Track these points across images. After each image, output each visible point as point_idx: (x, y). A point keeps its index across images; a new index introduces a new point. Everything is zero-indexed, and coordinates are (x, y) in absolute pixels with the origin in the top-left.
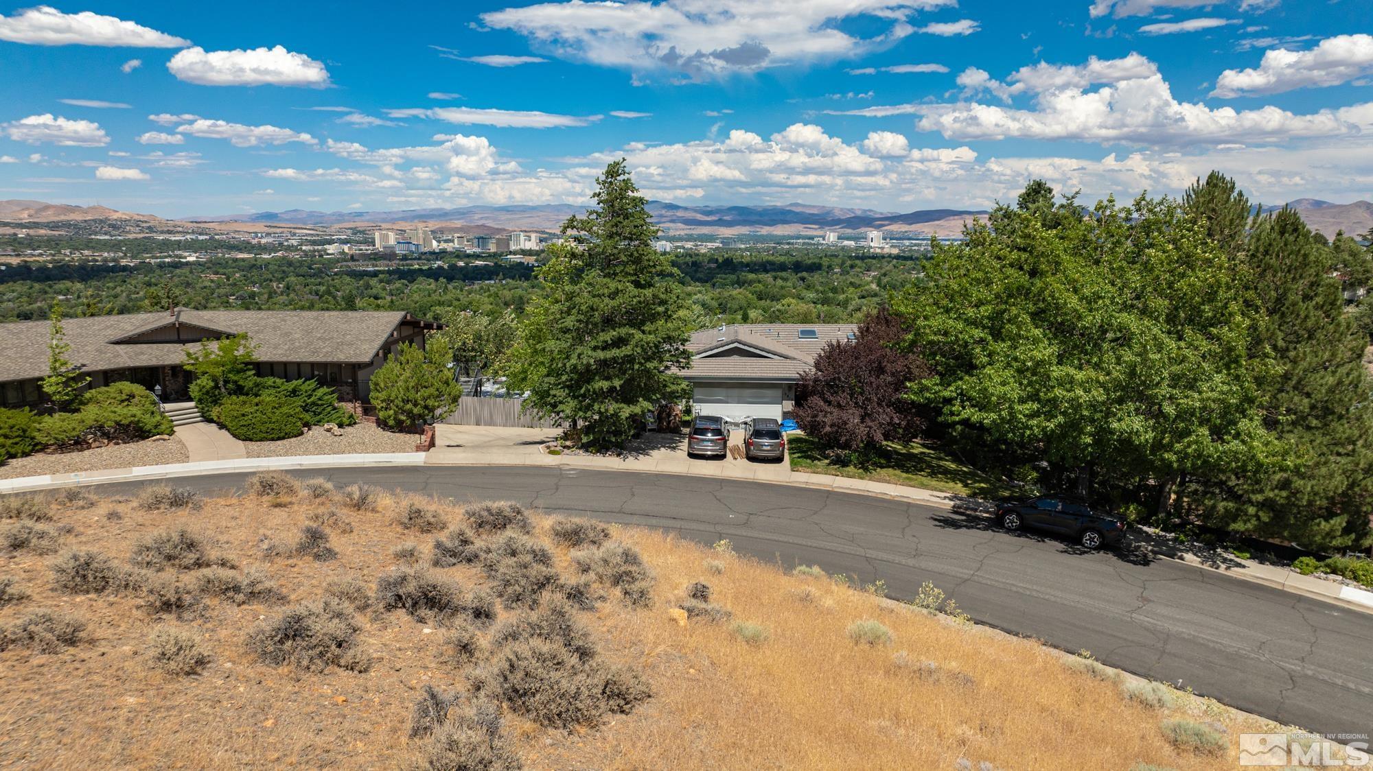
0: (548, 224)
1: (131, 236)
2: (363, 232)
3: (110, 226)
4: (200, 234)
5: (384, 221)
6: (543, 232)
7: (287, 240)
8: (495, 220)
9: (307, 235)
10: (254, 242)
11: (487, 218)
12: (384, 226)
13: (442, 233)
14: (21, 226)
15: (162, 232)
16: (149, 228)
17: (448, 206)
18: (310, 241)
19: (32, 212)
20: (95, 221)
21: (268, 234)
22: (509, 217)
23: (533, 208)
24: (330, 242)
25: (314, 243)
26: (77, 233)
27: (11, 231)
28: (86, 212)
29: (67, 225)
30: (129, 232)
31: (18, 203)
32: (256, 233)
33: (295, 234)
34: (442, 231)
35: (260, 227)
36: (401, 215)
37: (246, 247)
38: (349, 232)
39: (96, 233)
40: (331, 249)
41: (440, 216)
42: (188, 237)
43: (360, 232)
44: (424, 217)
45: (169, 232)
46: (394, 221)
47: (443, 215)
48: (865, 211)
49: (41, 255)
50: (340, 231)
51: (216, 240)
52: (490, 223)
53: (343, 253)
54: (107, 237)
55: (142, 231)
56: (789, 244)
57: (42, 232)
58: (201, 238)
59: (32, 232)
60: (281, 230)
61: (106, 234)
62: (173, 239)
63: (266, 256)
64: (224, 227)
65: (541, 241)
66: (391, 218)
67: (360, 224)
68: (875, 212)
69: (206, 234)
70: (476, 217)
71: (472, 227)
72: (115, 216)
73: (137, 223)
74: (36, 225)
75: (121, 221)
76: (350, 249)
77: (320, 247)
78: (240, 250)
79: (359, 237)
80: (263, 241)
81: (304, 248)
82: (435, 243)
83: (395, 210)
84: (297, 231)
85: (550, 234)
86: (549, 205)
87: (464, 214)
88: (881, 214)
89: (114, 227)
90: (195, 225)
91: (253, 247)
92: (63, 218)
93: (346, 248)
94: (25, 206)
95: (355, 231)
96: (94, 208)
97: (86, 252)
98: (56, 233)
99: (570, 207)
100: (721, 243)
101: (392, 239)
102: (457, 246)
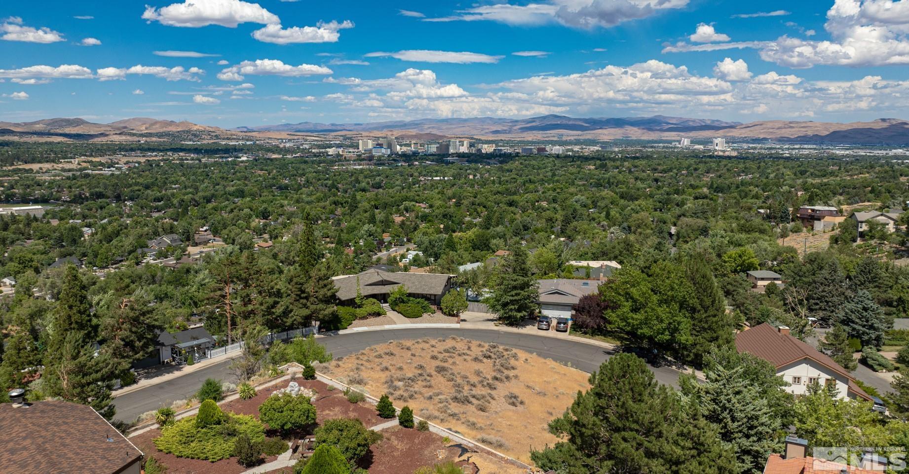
0: (475, 132)
1: (205, 142)
2: (350, 138)
3: (192, 135)
4: (247, 140)
5: (364, 130)
6: (472, 138)
7: (302, 145)
8: (439, 129)
9: (314, 141)
10: (282, 146)
11: (433, 128)
12: (364, 134)
13: (403, 139)
14: (142, 135)
15: (224, 139)
16: (216, 136)
17: (408, 119)
18: (316, 145)
19: (148, 126)
20: (184, 131)
21: (290, 140)
22: (448, 127)
23: (465, 120)
24: (330, 147)
25: (319, 147)
26: (174, 139)
27: (136, 139)
28: (178, 125)
29: (167, 134)
30: (204, 139)
31: (139, 120)
32: (282, 139)
33: (306, 140)
34: (402, 137)
35: (284, 135)
36: (375, 126)
37: (276, 149)
38: (341, 138)
39: (185, 140)
40: (331, 151)
42: (240, 142)
43: (349, 138)
44: (391, 126)
45: (228, 139)
47: (403, 125)
48: (713, 121)
49: (156, 156)
50: (335, 138)
51: (258, 145)
52: (435, 132)
53: (339, 154)
54: (191, 143)
55: (211, 138)
56: (652, 147)
57: (154, 139)
58: (248, 143)
59: (148, 139)
60: (296, 137)
61: (190, 140)
62: (231, 143)
63: (289, 156)
64: (261, 135)
65: (471, 146)
66: (370, 128)
67: (349, 133)
68: (722, 122)
69: (251, 140)
70: (426, 126)
71: (423, 135)
72: (195, 128)
73: (209, 133)
74: (150, 135)
75: (199, 132)
76: (343, 151)
77: (323, 150)
78: (274, 153)
79: (348, 142)
80: (288, 145)
81: (313, 151)
82: (398, 147)
83: (371, 122)
84: (308, 138)
85: (477, 139)
86: (476, 118)
87: (417, 124)
88: (727, 123)
89: (195, 135)
90: (244, 134)
91: (281, 150)
92: (165, 129)
93: (340, 150)
94: (144, 122)
95: (346, 138)
96: (182, 123)
97: (181, 154)
98: (162, 140)
99: (491, 119)
100: (601, 147)
101: (370, 144)
102: (413, 149)
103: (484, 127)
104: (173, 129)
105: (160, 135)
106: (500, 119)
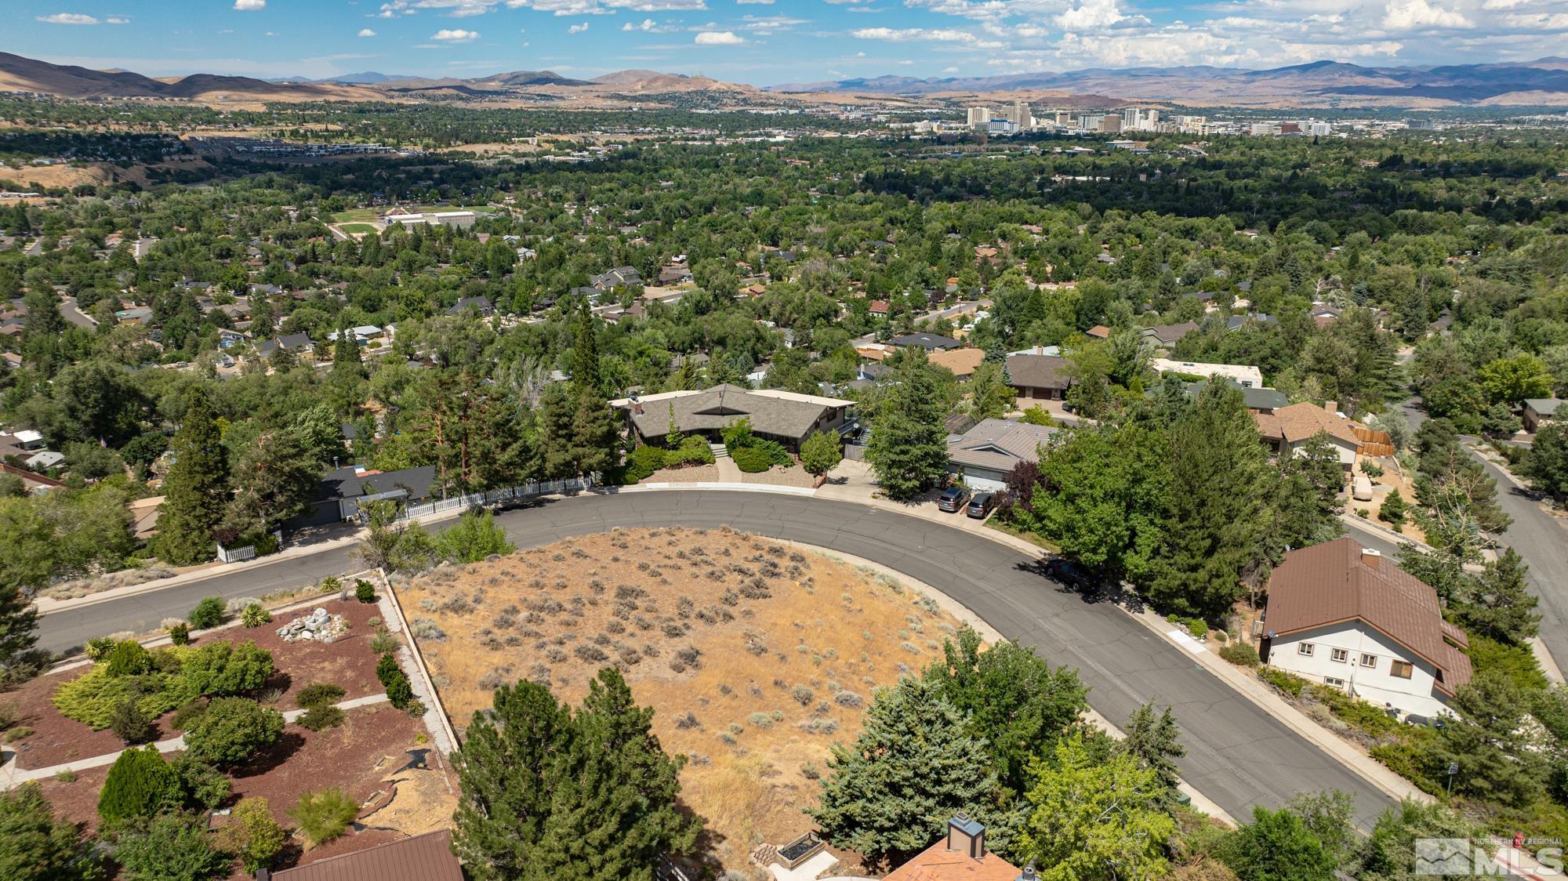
0: (1178, 93)
1: (727, 110)
2: (956, 104)
3: (709, 98)
4: (791, 107)
5: (983, 89)
6: (1169, 105)
7: (875, 115)
8: (1112, 86)
9: (897, 108)
10: (843, 117)
11: (1103, 85)
12: (982, 96)
13: (1044, 105)
14: (635, 99)
15: (756, 105)
16: (744, 100)
17: (1058, 70)
18: (898, 116)
19: (645, 83)
20: (696, 92)
21: (858, 107)
22: (1130, 82)
23: (1162, 72)
24: (921, 118)
25: (903, 119)
27: (626, 104)
29: (672, 97)
30: (725, 105)
31: (634, 73)
32: (845, 105)
33: (884, 107)
34: (1046, 102)
35: (849, 98)
36: (1001, 82)
37: (833, 123)
38: (942, 103)
39: (696, 106)
40: (920, 127)
41: (1048, 82)
42: (780, 111)
43: (954, 104)
44: (1028, 83)
45: (763, 105)
46: (992, 89)
47: (1051, 80)
49: (650, 133)
50: (933, 102)
51: (806, 115)
52: (1105, 92)
53: (931, 132)
54: (706, 111)
55: (737, 104)
56: (1517, 122)
57: (652, 105)
58: (792, 112)
59: (644, 105)
60: (868, 102)
61: (704, 107)
62: (765, 113)
63: (852, 136)
64: (815, 99)
65: (1160, 119)
67: (955, 95)
69: (797, 107)
70: (1091, 83)
71: (1081, 98)
72: (714, 87)
73: (734, 94)
74: (647, 98)
75: (720, 93)
76: (939, 127)
77: (908, 125)
78: (828, 128)
79: (952, 111)
80: (852, 116)
81: (892, 125)
82: (1033, 120)
83: (997, 74)
84: (888, 103)
85: (1177, 106)
86: (1182, 68)
87: (1075, 79)
89: (713, 99)
90: (787, 96)
91: (841, 123)
92: (670, 89)
93: (935, 125)
94: (639, 76)
95: (950, 103)
96: (696, 78)
97: (687, 129)
98: (663, 106)
99: (1208, 68)
100: (1409, 122)
101: (986, 115)
102: (1058, 124)
103: (1196, 83)
104: (681, 88)
105: (661, 98)
106: (1225, 70)
